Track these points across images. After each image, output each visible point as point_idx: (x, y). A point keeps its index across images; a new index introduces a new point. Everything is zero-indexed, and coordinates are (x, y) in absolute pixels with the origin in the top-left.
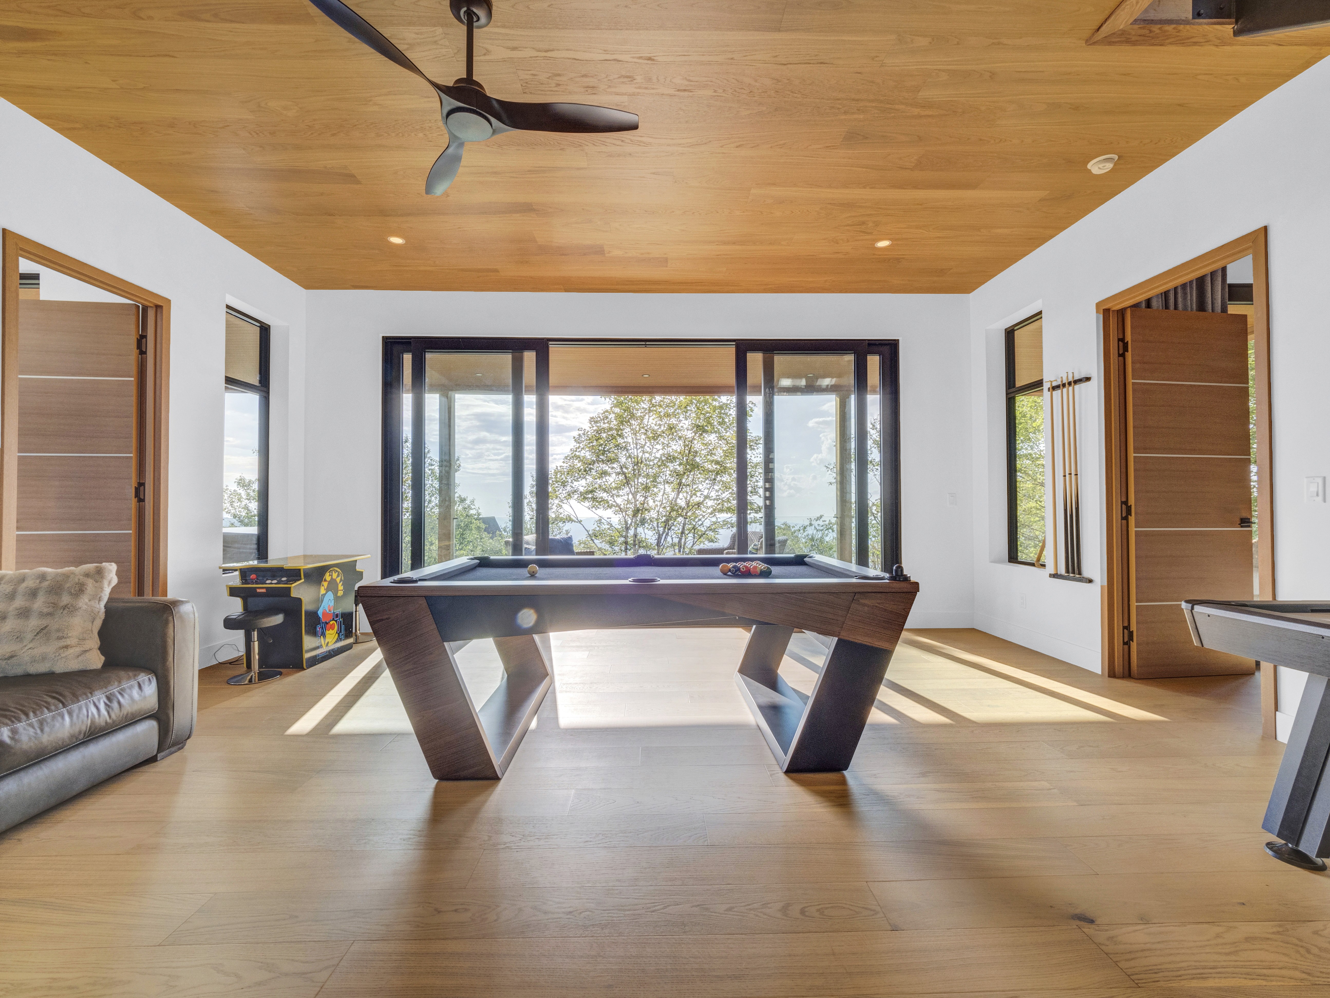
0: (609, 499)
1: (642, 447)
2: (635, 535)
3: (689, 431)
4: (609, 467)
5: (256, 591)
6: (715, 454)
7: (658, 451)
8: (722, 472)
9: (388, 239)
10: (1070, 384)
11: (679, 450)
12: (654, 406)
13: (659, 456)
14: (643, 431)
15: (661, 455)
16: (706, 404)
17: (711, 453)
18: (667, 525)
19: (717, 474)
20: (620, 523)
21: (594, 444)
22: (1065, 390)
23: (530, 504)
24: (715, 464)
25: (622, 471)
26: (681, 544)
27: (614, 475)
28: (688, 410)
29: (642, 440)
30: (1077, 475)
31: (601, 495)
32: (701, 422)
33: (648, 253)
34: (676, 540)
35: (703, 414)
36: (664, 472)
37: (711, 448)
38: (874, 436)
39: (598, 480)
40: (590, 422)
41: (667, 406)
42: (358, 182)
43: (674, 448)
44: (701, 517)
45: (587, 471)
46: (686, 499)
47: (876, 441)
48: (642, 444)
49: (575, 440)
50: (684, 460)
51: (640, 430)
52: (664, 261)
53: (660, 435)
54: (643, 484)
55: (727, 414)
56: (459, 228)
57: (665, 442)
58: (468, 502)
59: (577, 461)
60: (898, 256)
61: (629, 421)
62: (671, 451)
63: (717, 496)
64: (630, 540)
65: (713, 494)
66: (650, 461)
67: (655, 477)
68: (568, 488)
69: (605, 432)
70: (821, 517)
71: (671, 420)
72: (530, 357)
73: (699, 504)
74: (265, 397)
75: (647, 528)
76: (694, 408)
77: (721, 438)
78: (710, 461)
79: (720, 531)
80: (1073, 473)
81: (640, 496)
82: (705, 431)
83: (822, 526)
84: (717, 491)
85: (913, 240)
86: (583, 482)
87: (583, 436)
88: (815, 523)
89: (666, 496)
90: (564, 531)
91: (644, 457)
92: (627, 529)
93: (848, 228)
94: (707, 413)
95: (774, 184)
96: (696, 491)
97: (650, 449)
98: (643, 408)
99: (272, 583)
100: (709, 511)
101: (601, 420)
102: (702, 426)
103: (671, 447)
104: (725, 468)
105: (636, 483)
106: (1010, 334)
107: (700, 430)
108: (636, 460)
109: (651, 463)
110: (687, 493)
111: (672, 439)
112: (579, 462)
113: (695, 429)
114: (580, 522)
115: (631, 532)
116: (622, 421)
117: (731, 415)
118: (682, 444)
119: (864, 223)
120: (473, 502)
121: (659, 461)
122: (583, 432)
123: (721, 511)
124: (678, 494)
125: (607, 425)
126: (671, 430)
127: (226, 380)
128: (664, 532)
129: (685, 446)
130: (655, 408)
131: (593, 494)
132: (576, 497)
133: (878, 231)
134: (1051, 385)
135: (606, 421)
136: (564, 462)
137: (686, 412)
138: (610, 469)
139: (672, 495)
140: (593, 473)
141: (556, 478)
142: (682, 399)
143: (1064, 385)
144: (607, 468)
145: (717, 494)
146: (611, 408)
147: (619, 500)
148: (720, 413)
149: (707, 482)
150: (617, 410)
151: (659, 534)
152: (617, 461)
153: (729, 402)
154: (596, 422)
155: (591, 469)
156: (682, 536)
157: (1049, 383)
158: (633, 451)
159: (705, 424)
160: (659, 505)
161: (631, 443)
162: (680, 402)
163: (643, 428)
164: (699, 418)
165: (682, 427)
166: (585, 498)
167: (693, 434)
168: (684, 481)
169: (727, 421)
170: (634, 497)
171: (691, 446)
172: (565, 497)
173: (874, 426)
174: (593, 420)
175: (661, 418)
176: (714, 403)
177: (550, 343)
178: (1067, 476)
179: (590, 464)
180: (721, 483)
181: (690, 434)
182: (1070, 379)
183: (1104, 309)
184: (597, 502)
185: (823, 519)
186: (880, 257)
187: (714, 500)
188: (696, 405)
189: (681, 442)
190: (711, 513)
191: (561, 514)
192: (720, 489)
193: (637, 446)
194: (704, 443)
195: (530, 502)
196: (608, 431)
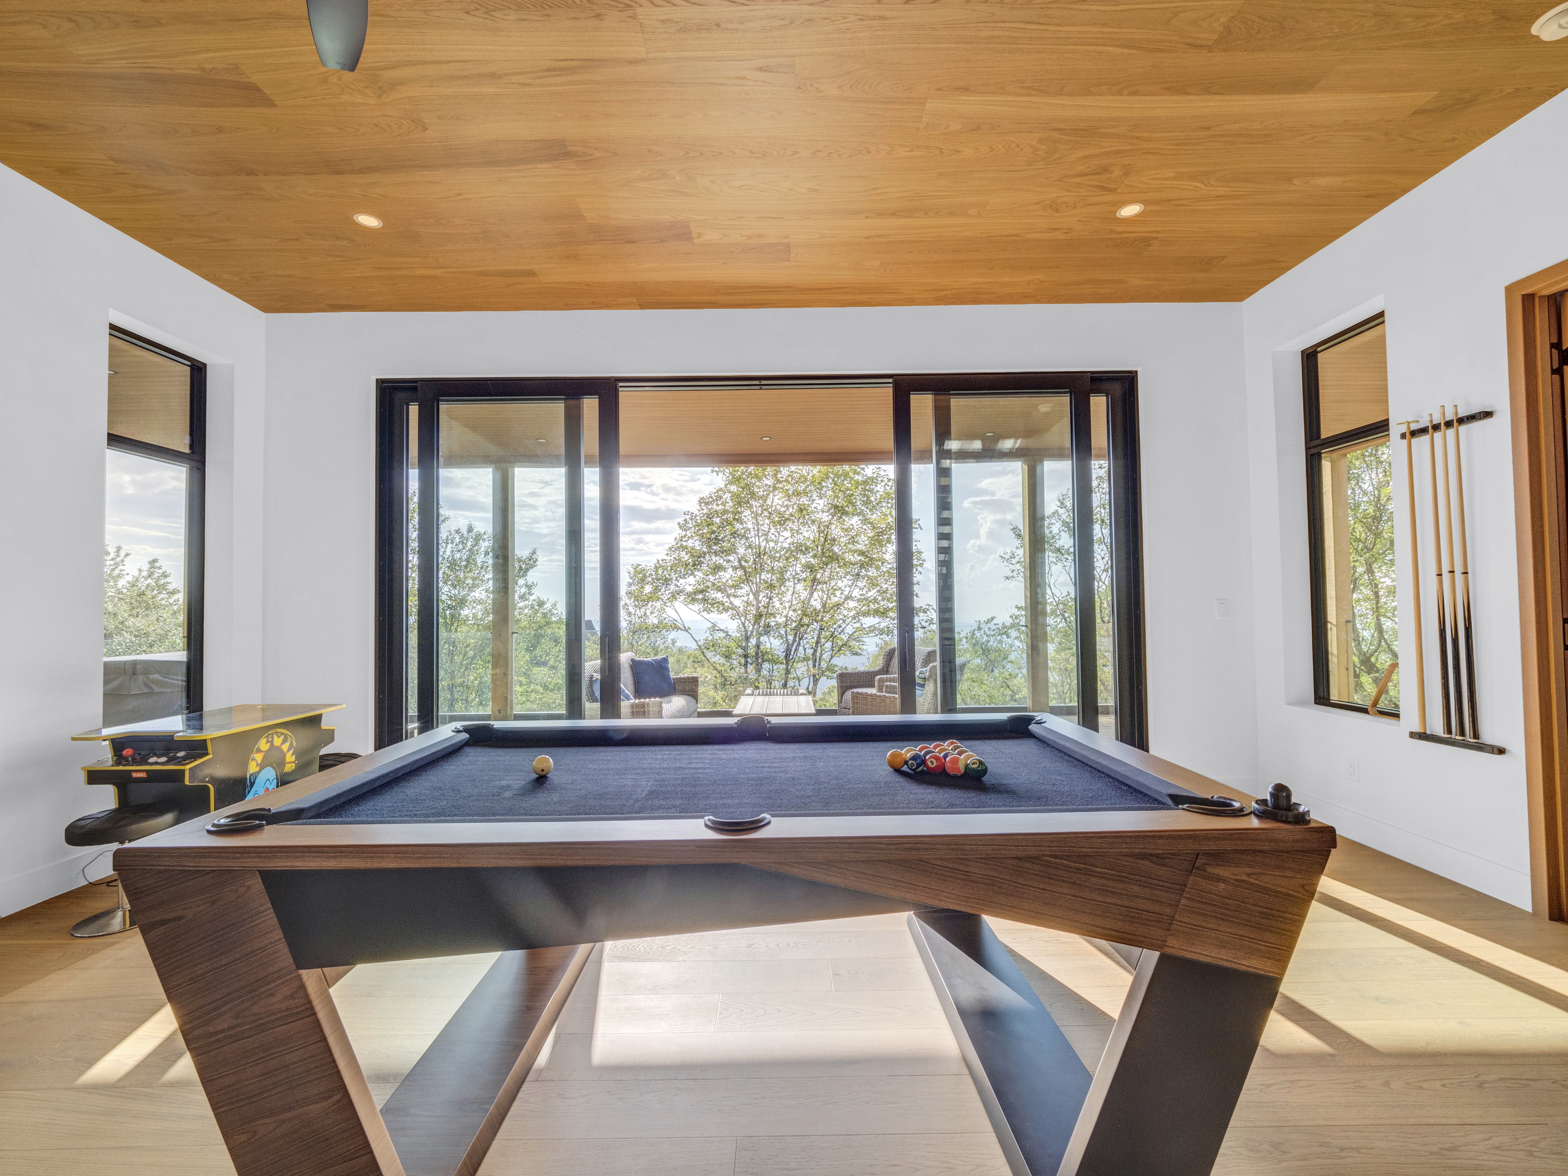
0: (724, 601)
1: (765, 535)
2: (758, 646)
3: (825, 514)
4: (724, 560)
5: (131, 776)
6: (857, 542)
7: (785, 539)
8: (867, 565)
9: (355, 217)
10: (1449, 424)
11: (812, 538)
12: (779, 481)
13: (787, 546)
14: (766, 513)
15: (789, 544)
16: (845, 479)
17: (853, 540)
18: (799, 631)
19: (862, 566)
20: (739, 631)
21: (705, 531)
22: (1438, 436)
23: (627, 607)
24: (859, 555)
25: (741, 564)
26: (816, 656)
27: (730, 570)
28: (823, 487)
29: (766, 525)
30: (1467, 573)
31: (713, 596)
32: (841, 502)
33: (760, 236)
34: (810, 652)
35: (842, 491)
36: (793, 565)
37: (853, 534)
38: (1064, 517)
39: (710, 576)
40: (700, 503)
41: (797, 482)
42: (270, 104)
43: (806, 534)
44: (841, 621)
45: (697, 564)
46: (822, 599)
47: (1066, 522)
48: (765, 531)
49: (680, 527)
50: (819, 550)
51: (762, 513)
52: (786, 249)
53: (787, 519)
54: (766, 582)
55: (873, 490)
56: (459, 194)
57: (795, 528)
58: (548, 606)
59: (684, 553)
60: (1147, 234)
61: (748, 502)
62: (802, 538)
63: (860, 595)
64: (752, 651)
65: (856, 593)
66: (777, 552)
67: (783, 571)
68: (672, 588)
69: (718, 516)
70: (993, 618)
71: (801, 500)
72: (590, 406)
73: (838, 605)
74: (199, 469)
75: (773, 636)
76: (831, 484)
77: (865, 521)
78: (851, 551)
79: (864, 639)
80: (1458, 569)
81: (764, 597)
82: (846, 513)
83: (994, 630)
84: (861, 589)
85: (1178, 202)
86: (691, 580)
87: (690, 522)
88: (985, 627)
89: (797, 596)
90: (669, 640)
91: (767, 546)
92: (747, 639)
93: (1078, 180)
94: (847, 490)
95: (966, 89)
96: (835, 590)
97: (776, 537)
98: (766, 485)
99: (158, 763)
100: (852, 614)
101: (713, 501)
102: (842, 507)
103: (802, 533)
104: (871, 559)
105: (758, 580)
106: (1310, 358)
107: (839, 511)
108: (758, 551)
109: (778, 555)
110: (823, 591)
111: (803, 524)
112: (686, 554)
113: (832, 511)
114: (686, 630)
115: (753, 641)
116: (739, 501)
117: (878, 491)
118: (816, 530)
119: (1106, 169)
120: (555, 605)
121: (786, 553)
122: (690, 516)
123: (866, 614)
124: (811, 594)
125: (721, 507)
126: (802, 512)
127: (109, 439)
128: (794, 640)
129: (819, 532)
130: (781, 485)
131: (705, 595)
132: (682, 598)
133: (1127, 185)
134: (1409, 428)
135: (720, 503)
136: (667, 554)
137: (821, 489)
138: (725, 563)
139: (804, 595)
140: (705, 567)
141: (657, 574)
142: (814, 471)
143: (1436, 427)
144: (722, 561)
145: (861, 592)
146: (726, 485)
147: (737, 602)
148: (865, 490)
149: (848, 577)
150: (733, 488)
151: (788, 645)
152: (736, 553)
153: (875, 475)
154: (707, 504)
155: (701, 563)
156: (817, 647)
157: (1405, 426)
158: (753, 539)
159: (845, 504)
160: (787, 607)
161: (752, 530)
162: (812, 476)
163: (766, 510)
164: (837, 497)
165: (815, 508)
166: (694, 600)
167: (830, 517)
168: (818, 576)
169: (873, 500)
170: (755, 598)
171: (828, 532)
172: (668, 599)
173: (1062, 503)
174: (702, 501)
175: (789, 497)
176: (857, 477)
177: (620, 384)
178: (1446, 577)
179: (699, 557)
180: (866, 578)
181: (825, 517)
182: (1450, 416)
183: (1523, 295)
184: (710, 604)
185: (995, 621)
186: (1121, 236)
187: (858, 600)
188: (833, 480)
189: (815, 528)
190: (854, 618)
191: (665, 619)
192: (865, 586)
193: (758, 533)
194: (843, 529)
195: (626, 604)
196: (722, 515)
